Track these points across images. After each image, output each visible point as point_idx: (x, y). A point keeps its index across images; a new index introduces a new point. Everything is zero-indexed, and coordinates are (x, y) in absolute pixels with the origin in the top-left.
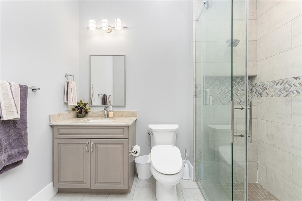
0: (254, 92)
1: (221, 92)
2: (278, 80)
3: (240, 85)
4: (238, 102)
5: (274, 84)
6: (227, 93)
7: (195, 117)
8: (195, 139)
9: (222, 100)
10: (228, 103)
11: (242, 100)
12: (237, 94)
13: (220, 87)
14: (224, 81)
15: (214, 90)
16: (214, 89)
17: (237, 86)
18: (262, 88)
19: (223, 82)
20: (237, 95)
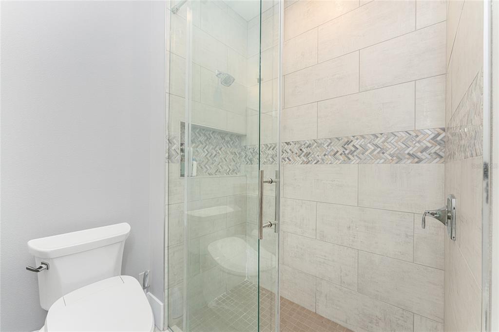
0: (243, 157)
1: (207, 155)
2: (270, 144)
3: (229, 146)
4: (226, 170)
5: (266, 148)
6: (214, 157)
7: (167, 202)
8: (166, 245)
9: (208, 168)
10: (216, 172)
11: (231, 168)
12: (226, 159)
13: (206, 146)
14: (211, 137)
15: (197, 151)
16: (198, 149)
17: (226, 146)
18: (252, 152)
19: (210, 139)
20: (226, 161)
